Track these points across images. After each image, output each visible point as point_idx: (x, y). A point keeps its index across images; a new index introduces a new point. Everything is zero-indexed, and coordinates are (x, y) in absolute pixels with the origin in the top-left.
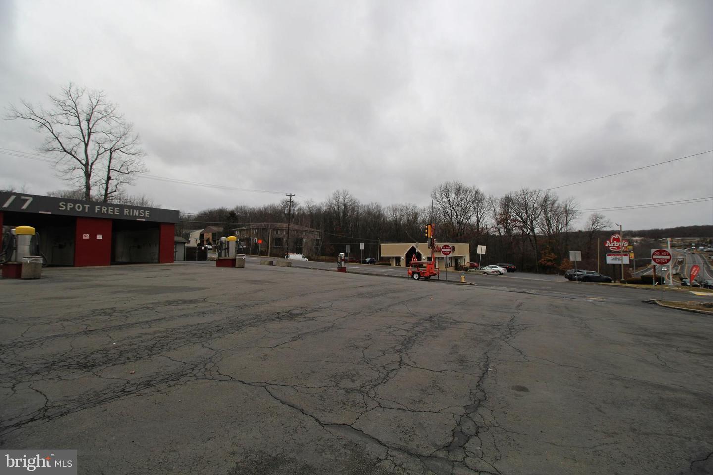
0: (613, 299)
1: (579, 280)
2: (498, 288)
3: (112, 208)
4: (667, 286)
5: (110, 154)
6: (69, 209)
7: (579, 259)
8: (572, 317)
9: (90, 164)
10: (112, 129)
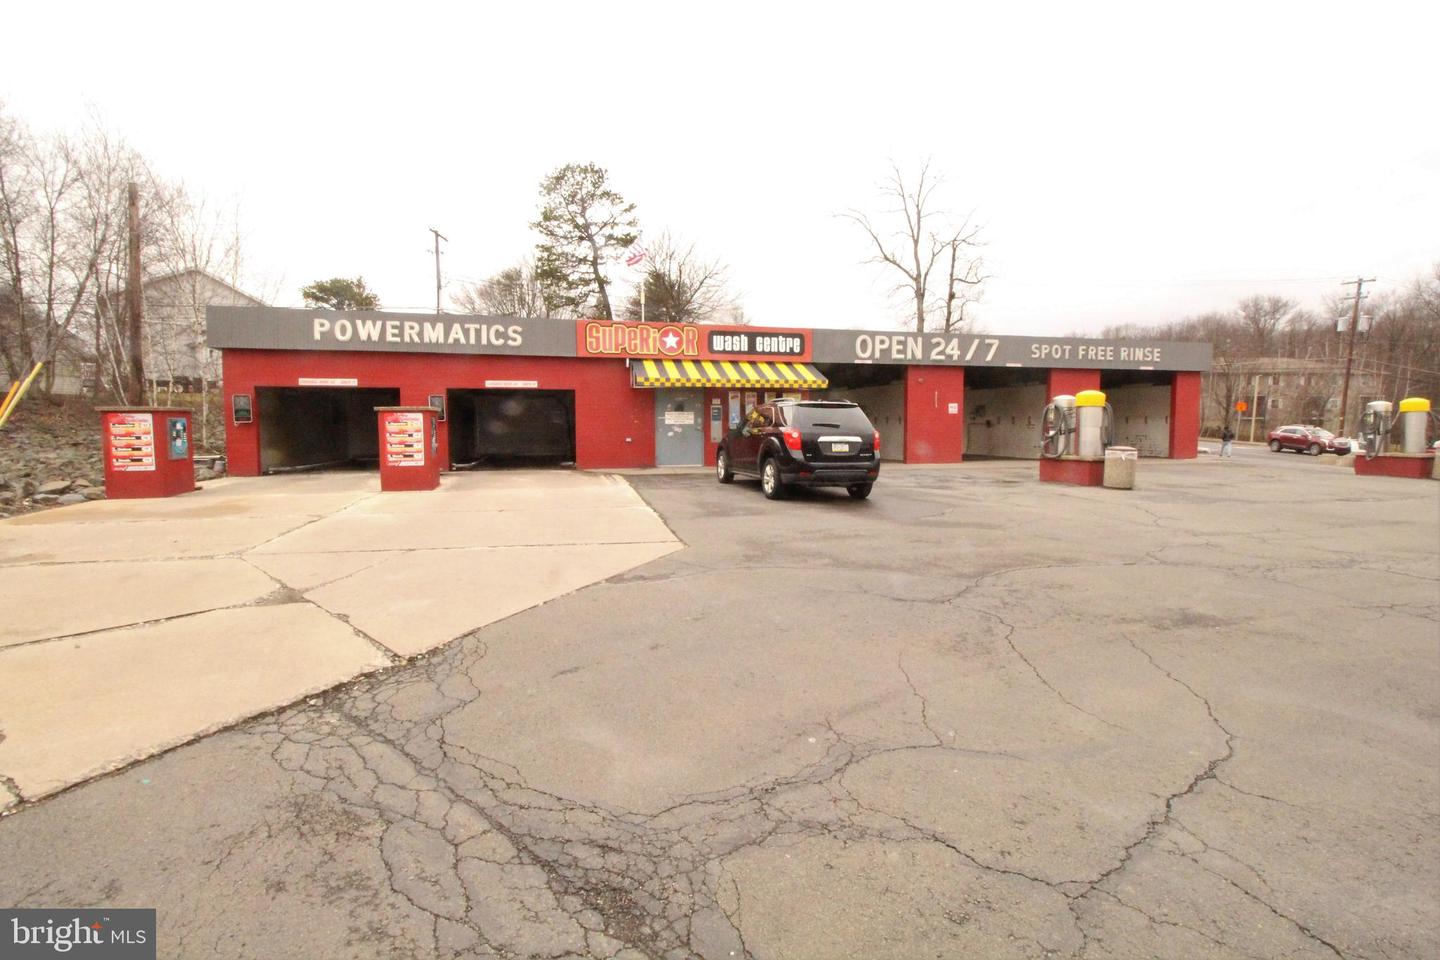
3: (1103, 348)
5: (951, 251)
6: (1043, 356)
9: (923, 276)
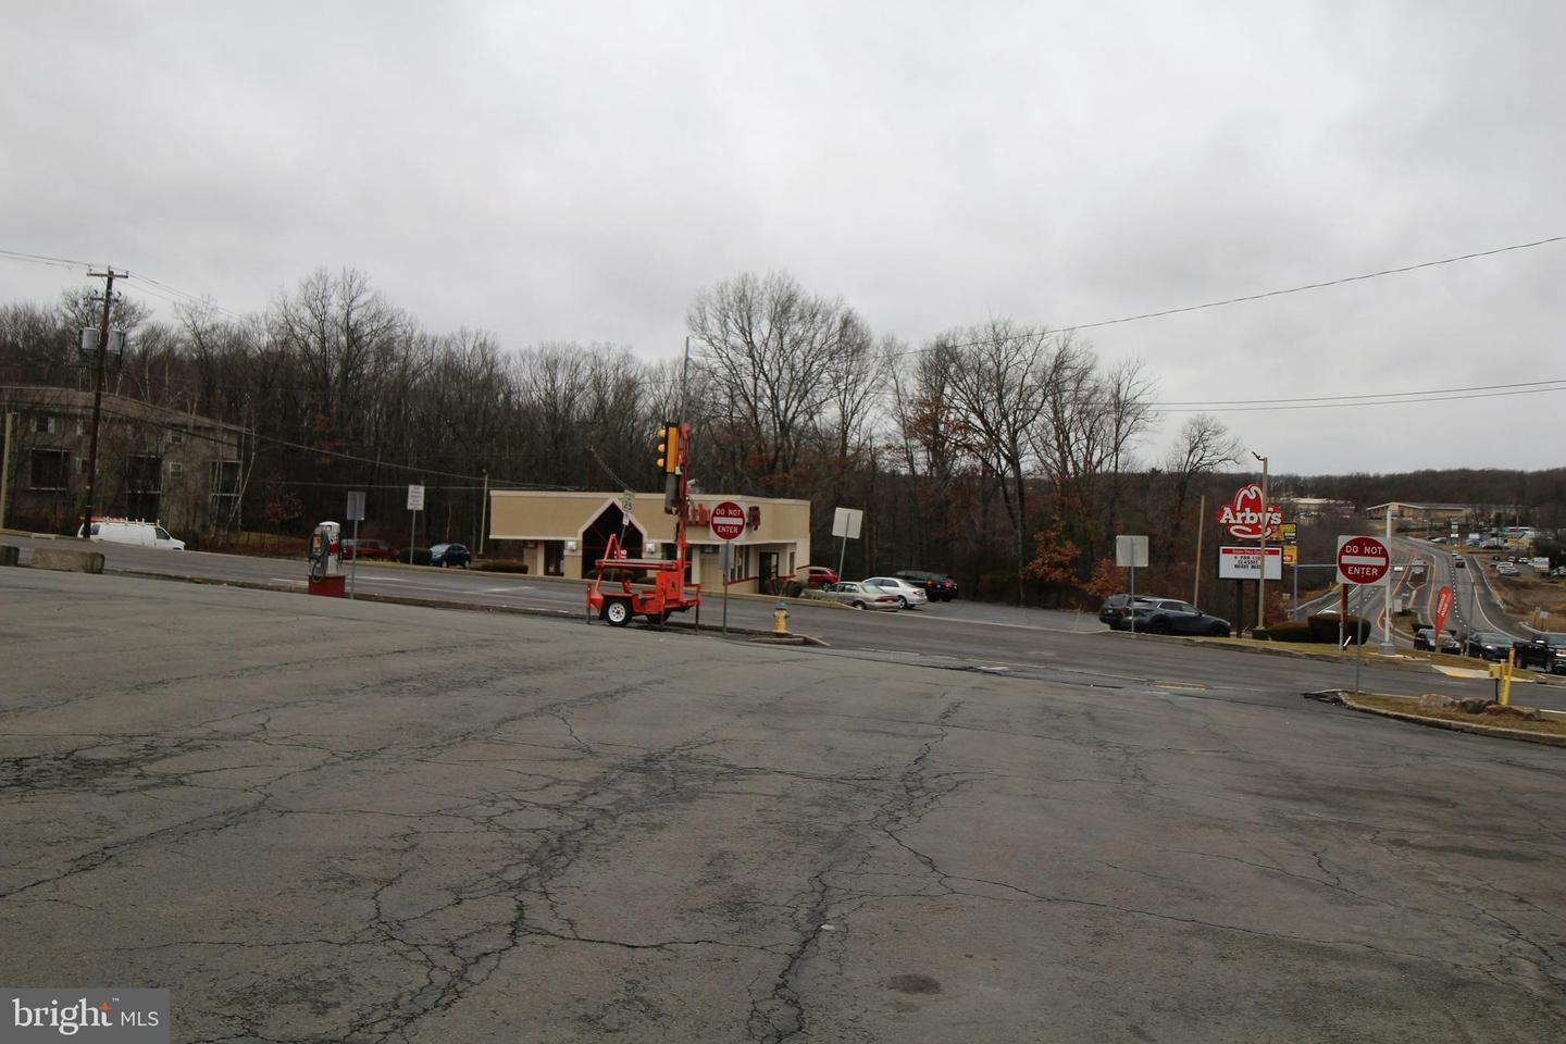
0: (1227, 690)
1: (1141, 627)
2: (892, 656)
4: (1375, 649)
7: (1142, 561)
8: (1101, 745)
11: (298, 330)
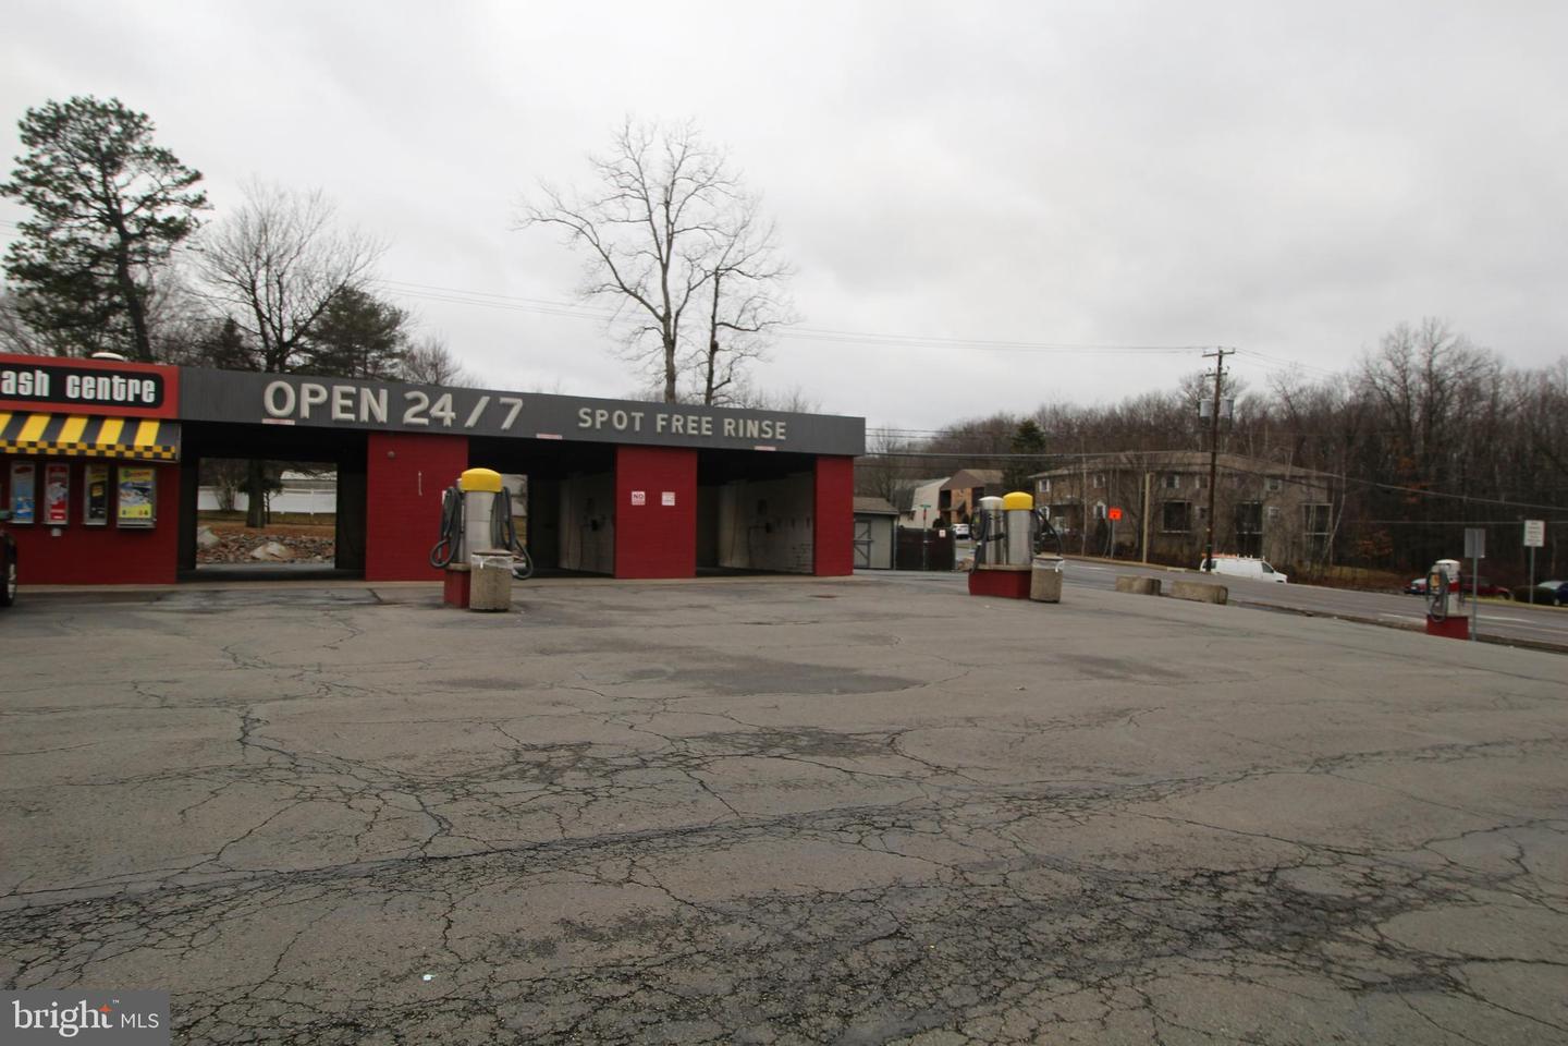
3: (696, 418)
5: (714, 282)
6: (598, 426)
9: (673, 315)
10: (718, 215)
11: (1379, 382)
